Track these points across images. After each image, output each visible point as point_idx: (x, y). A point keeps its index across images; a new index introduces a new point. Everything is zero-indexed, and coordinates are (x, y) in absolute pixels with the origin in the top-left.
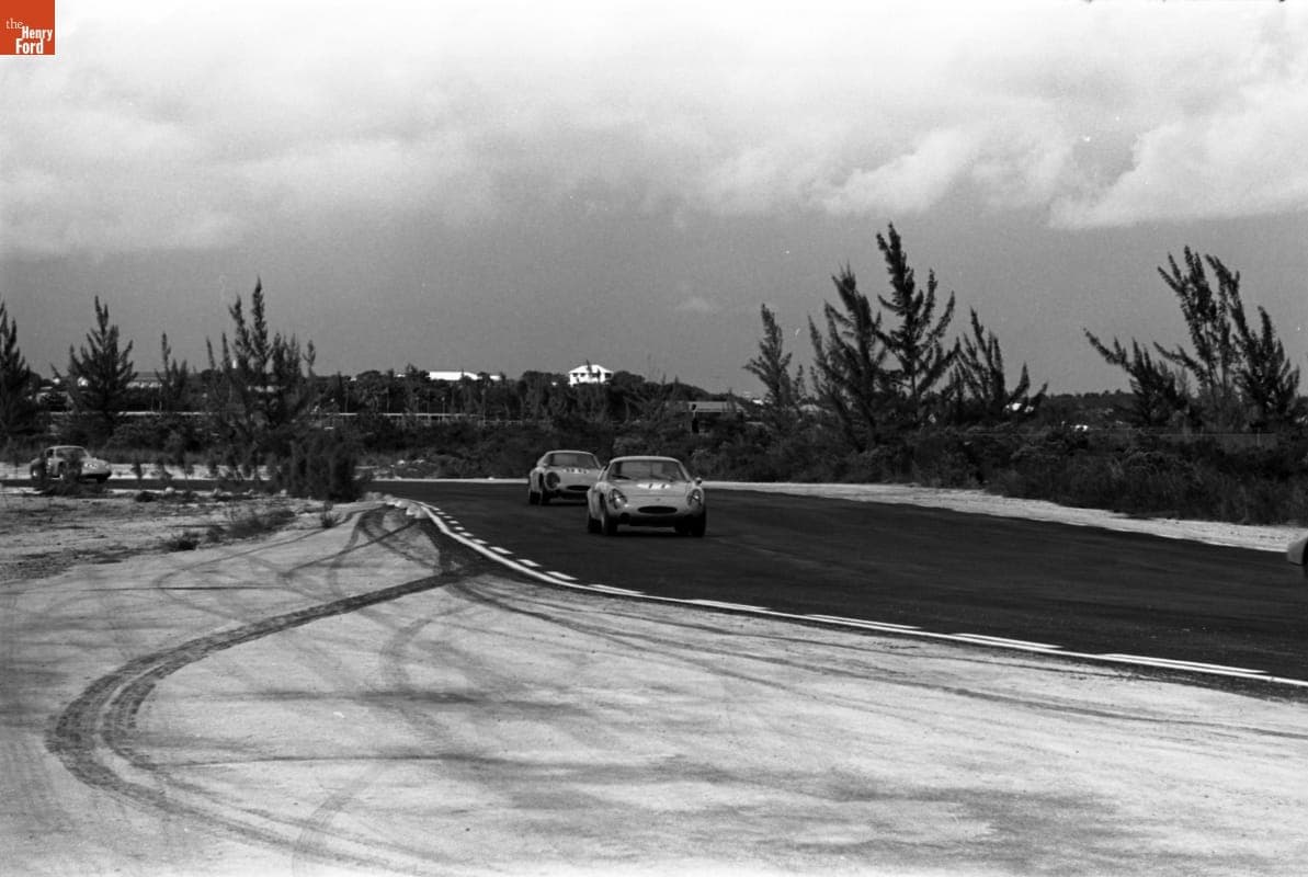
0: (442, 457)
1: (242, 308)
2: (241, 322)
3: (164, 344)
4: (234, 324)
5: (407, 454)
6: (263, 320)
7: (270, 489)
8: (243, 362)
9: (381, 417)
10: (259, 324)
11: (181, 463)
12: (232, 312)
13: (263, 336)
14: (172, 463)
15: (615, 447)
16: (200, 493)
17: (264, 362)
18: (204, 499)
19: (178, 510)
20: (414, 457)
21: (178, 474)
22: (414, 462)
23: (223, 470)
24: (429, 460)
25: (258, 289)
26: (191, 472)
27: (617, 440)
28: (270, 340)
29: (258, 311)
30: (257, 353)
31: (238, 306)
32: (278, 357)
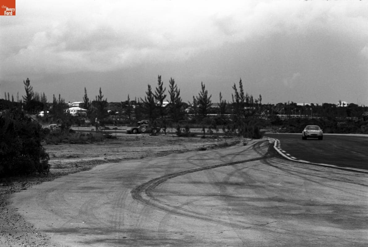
0: (292, 127)
1: (236, 86)
2: (236, 90)
3: (220, 95)
4: (234, 91)
5: (281, 126)
6: (243, 89)
7: (239, 135)
8: (237, 101)
9: (276, 116)
10: (242, 91)
11: (215, 128)
12: (233, 88)
13: (243, 93)
14: (213, 128)
15: (338, 124)
16: (220, 136)
17: (244, 101)
18: (220, 138)
19: (211, 141)
20: (283, 127)
21: (214, 131)
22: (283, 129)
23: (226, 130)
24: (287, 128)
25: (241, 81)
26: (218, 130)
27: (338, 123)
28: (245, 95)
29: (241, 87)
30: (241, 98)
31: (235, 86)
32: (247, 100)
